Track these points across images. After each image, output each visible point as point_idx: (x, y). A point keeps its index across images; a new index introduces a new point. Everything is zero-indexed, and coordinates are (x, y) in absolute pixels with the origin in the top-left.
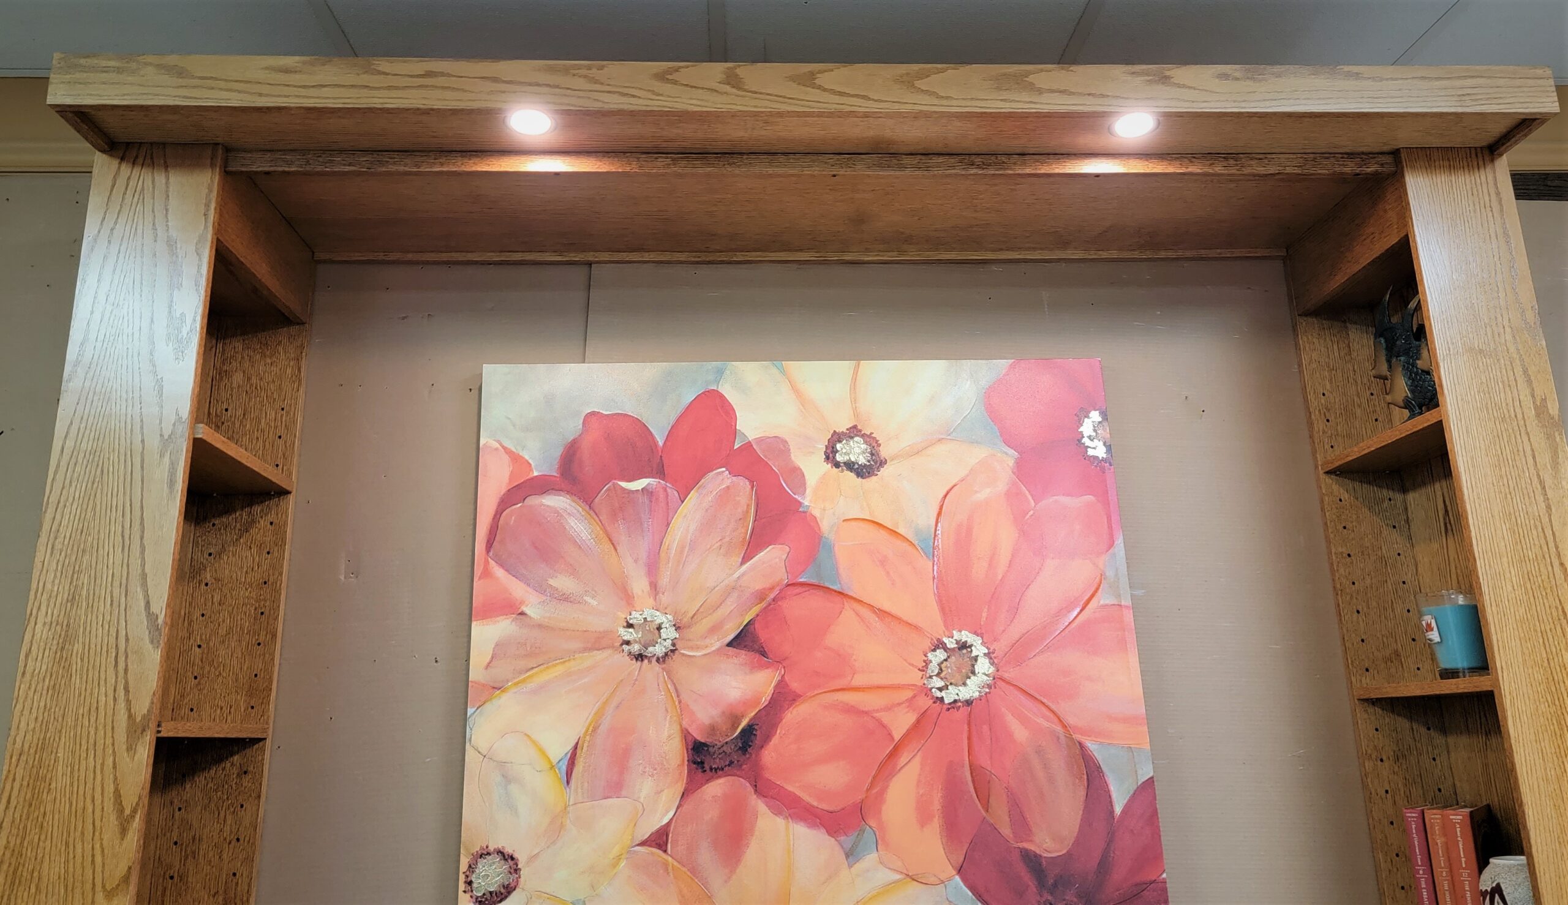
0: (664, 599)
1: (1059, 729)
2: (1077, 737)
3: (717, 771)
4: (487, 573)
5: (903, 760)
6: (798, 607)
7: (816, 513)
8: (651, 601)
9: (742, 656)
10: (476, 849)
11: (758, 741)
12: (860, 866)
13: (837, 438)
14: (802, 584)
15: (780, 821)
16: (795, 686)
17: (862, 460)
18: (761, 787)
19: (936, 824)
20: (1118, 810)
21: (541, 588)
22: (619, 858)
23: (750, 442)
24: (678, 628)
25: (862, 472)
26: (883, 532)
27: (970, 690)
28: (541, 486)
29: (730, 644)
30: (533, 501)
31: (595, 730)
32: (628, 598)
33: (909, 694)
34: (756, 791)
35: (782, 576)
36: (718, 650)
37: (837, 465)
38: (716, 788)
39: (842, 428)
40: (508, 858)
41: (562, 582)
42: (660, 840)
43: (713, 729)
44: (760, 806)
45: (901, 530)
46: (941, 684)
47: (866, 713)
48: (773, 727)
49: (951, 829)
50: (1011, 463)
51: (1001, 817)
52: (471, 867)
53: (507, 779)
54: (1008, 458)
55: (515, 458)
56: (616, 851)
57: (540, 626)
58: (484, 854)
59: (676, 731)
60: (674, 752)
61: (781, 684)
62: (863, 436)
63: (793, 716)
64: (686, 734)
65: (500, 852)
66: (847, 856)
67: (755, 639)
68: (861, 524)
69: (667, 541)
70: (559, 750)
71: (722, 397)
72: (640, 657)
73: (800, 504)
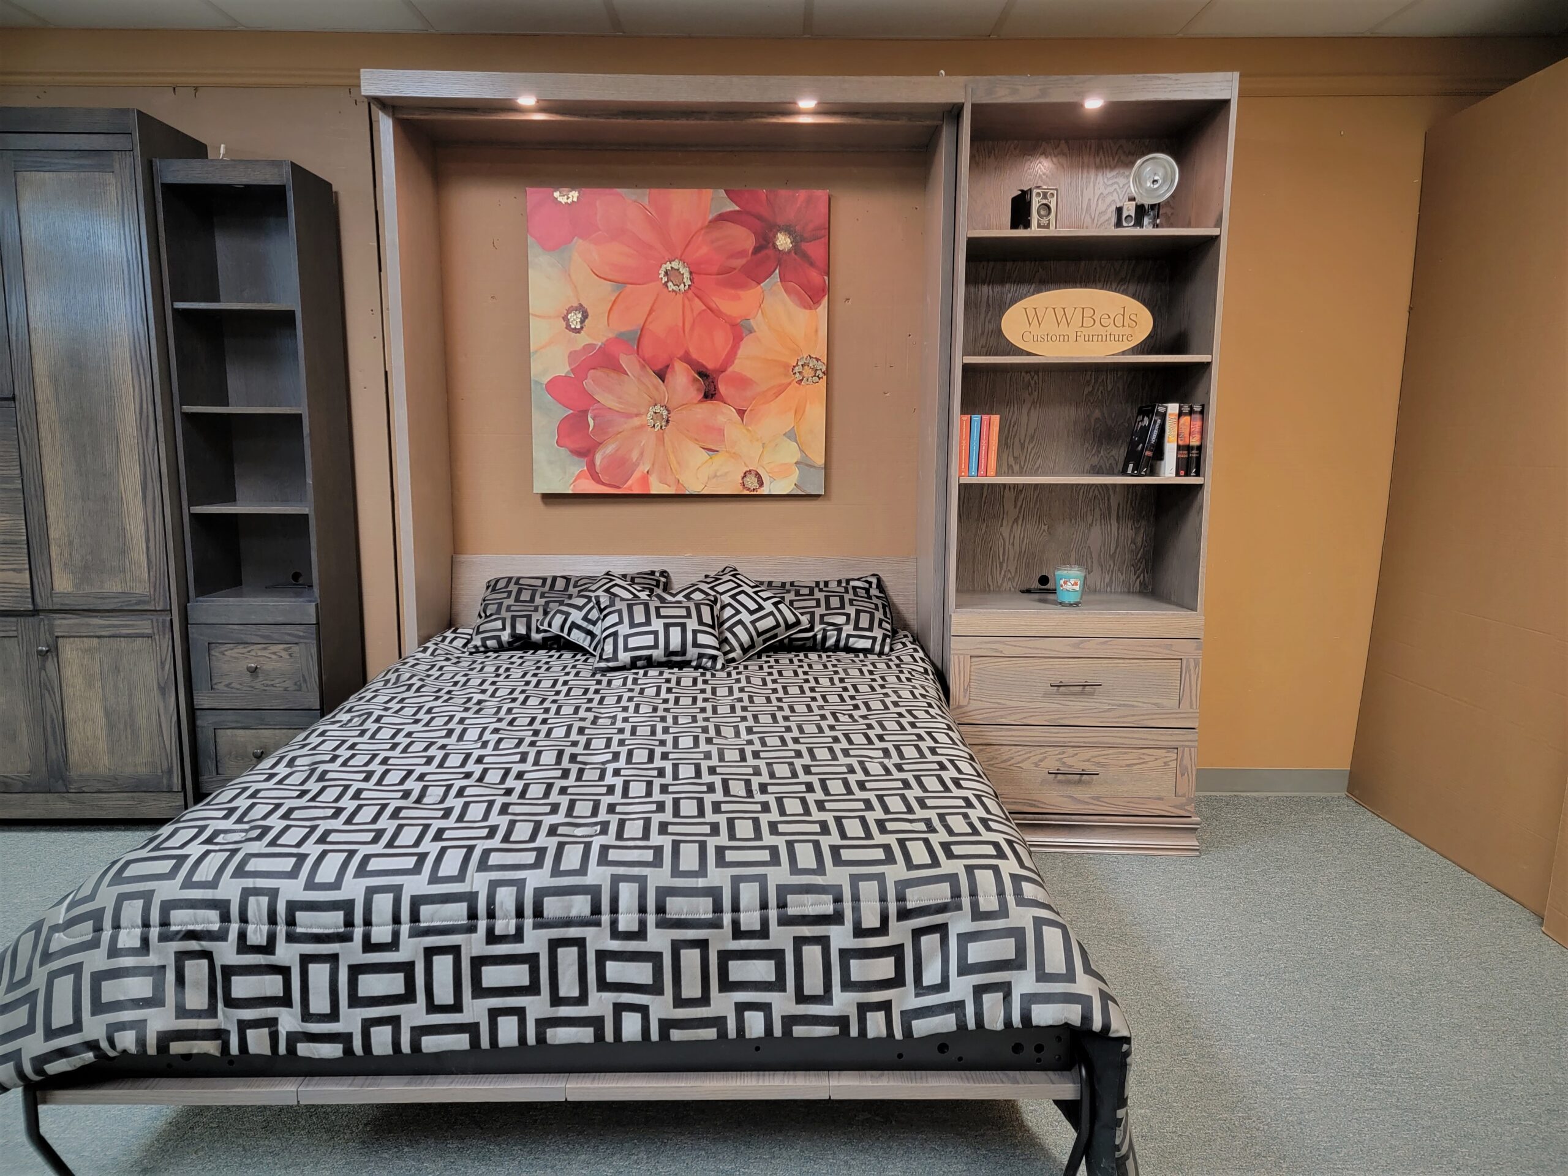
0: (643, 410)
1: (703, 232)
2: (706, 223)
3: (716, 388)
4: (630, 488)
5: (714, 306)
6: (648, 350)
7: (605, 339)
8: (644, 417)
9: (668, 376)
10: (741, 488)
11: (704, 370)
12: (755, 328)
13: (568, 327)
14: (638, 347)
15: (736, 361)
16: (681, 353)
17: (580, 316)
18: (722, 370)
19: (741, 293)
20: (737, 208)
21: (636, 465)
22: (748, 430)
23: (572, 370)
24: (656, 405)
25: (585, 316)
26: (614, 308)
27: (685, 271)
28: (591, 465)
29: (663, 381)
30: (598, 469)
31: (696, 440)
32: (642, 427)
33: (687, 301)
34: (722, 372)
35: (634, 358)
36: (666, 387)
37: (582, 328)
38: (722, 388)
39: (564, 324)
40: (745, 476)
41: (635, 455)
42: (741, 413)
43: (698, 390)
44: (730, 370)
45: (613, 299)
46: (682, 285)
47: (694, 321)
48: (698, 362)
49: (742, 286)
50: (580, 241)
51: (739, 262)
52: (748, 489)
53: (715, 476)
54: (578, 242)
55: (578, 478)
56: (745, 431)
57: (653, 465)
58: (743, 484)
59: (699, 406)
60: (708, 405)
61: (680, 359)
62: (568, 314)
63: (695, 355)
64: (700, 401)
65: (743, 478)
66: (751, 332)
67: (661, 370)
68: (611, 317)
69: (617, 409)
70: (705, 455)
71: (550, 381)
72: (668, 421)
73: (600, 347)
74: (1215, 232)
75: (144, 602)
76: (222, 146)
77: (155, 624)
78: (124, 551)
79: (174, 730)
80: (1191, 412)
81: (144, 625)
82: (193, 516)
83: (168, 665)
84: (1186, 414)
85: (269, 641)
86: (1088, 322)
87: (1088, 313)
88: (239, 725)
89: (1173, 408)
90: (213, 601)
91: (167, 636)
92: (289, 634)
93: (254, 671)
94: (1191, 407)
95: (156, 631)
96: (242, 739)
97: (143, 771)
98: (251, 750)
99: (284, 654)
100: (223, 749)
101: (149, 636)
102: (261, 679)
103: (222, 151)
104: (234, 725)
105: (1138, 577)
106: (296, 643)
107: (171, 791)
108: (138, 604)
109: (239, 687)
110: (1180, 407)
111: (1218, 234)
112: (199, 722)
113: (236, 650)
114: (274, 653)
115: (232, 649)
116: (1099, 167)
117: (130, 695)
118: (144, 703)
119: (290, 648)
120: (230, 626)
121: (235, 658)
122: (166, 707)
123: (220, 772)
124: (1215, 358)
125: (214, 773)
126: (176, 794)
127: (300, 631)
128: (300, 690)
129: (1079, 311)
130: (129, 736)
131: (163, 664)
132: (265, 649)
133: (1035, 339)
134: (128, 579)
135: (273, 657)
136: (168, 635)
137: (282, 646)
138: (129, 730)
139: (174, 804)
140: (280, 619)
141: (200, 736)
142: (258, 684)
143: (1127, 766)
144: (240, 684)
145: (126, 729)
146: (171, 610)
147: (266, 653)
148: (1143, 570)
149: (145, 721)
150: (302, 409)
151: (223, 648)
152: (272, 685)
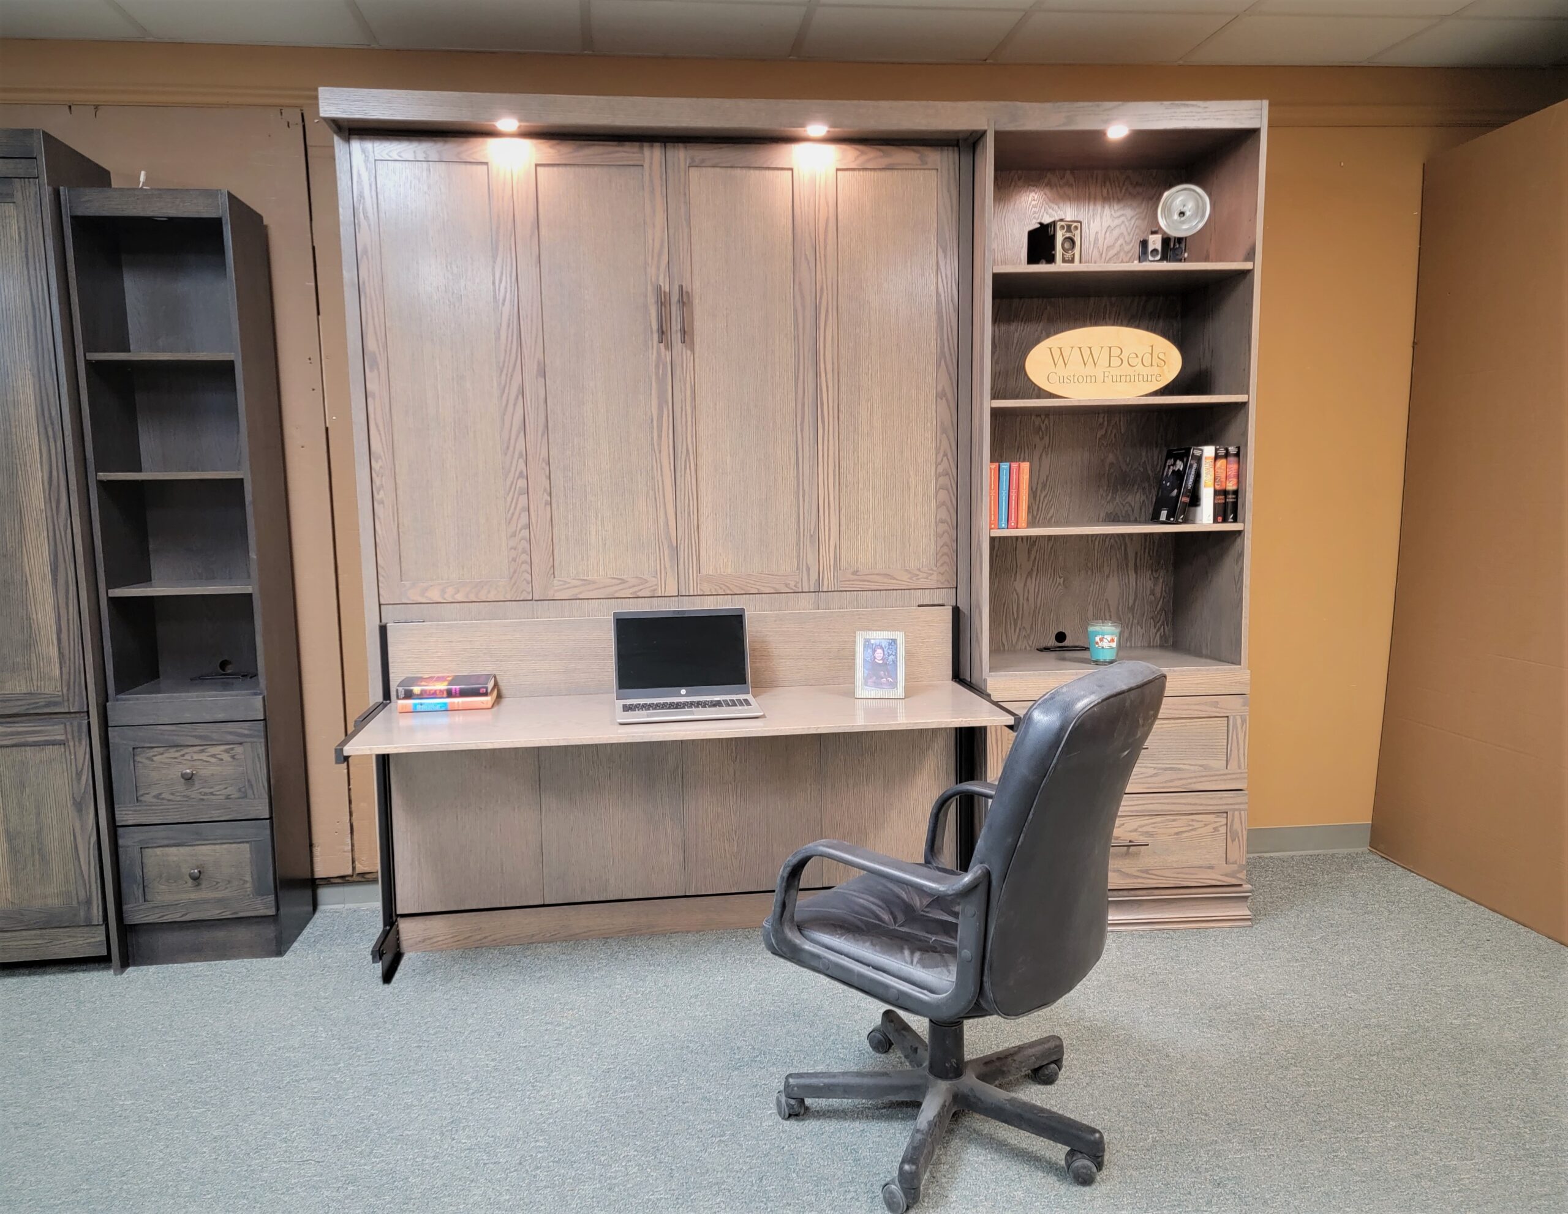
74: (1248, 266)
75: (56, 704)
76: (143, 173)
77: (69, 729)
78: (29, 644)
79: (93, 852)
80: (1227, 455)
81: (56, 731)
82: (113, 601)
83: (86, 776)
84: (1221, 457)
85: (207, 742)
86: (1115, 362)
87: (1115, 352)
88: (172, 842)
89: (1209, 451)
90: (137, 699)
91: (84, 743)
92: (230, 733)
93: (189, 779)
94: (1227, 450)
95: (70, 737)
96: (175, 859)
97: (54, 903)
98: (186, 870)
99: (226, 757)
100: (151, 871)
101: (62, 743)
102: (197, 786)
103: (142, 178)
104: (166, 842)
105: (1159, 630)
106: (241, 744)
107: (89, 925)
108: (48, 705)
109: (171, 797)
110: (1216, 450)
111: (1251, 268)
112: (121, 842)
113: (166, 755)
114: (213, 756)
115: (162, 754)
116: (1107, 199)
117: (38, 815)
118: (54, 822)
119: (232, 749)
120: (160, 727)
121: (166, 764)
122: (82, 828)
123: (148, 897)
124: (1252, 398)
125: (141, 900)
126: (95, 928)
127: (244, 729)
128: (245, 797)
129: (1106, 351)
130: (37, 863)
131: (79, 774)
132: (202, 751)
133: (1061, 381)
134: (35, 677)
135: (213, 760)
136: (85, 741)
137: (223, 747)
138: (37, 856)
139: (93, 940)
140: (221, 716)
141: (122, 857)
142: (194, 793)
143: (1177, 834)
144: (172, 794)
145: (33, 854)
146: (88, 712)
147: (203, 756)
148: (1163, 622)
149: (56, 844)
150: (242, 473)
151: (151, 753)
152: (212, 794)
